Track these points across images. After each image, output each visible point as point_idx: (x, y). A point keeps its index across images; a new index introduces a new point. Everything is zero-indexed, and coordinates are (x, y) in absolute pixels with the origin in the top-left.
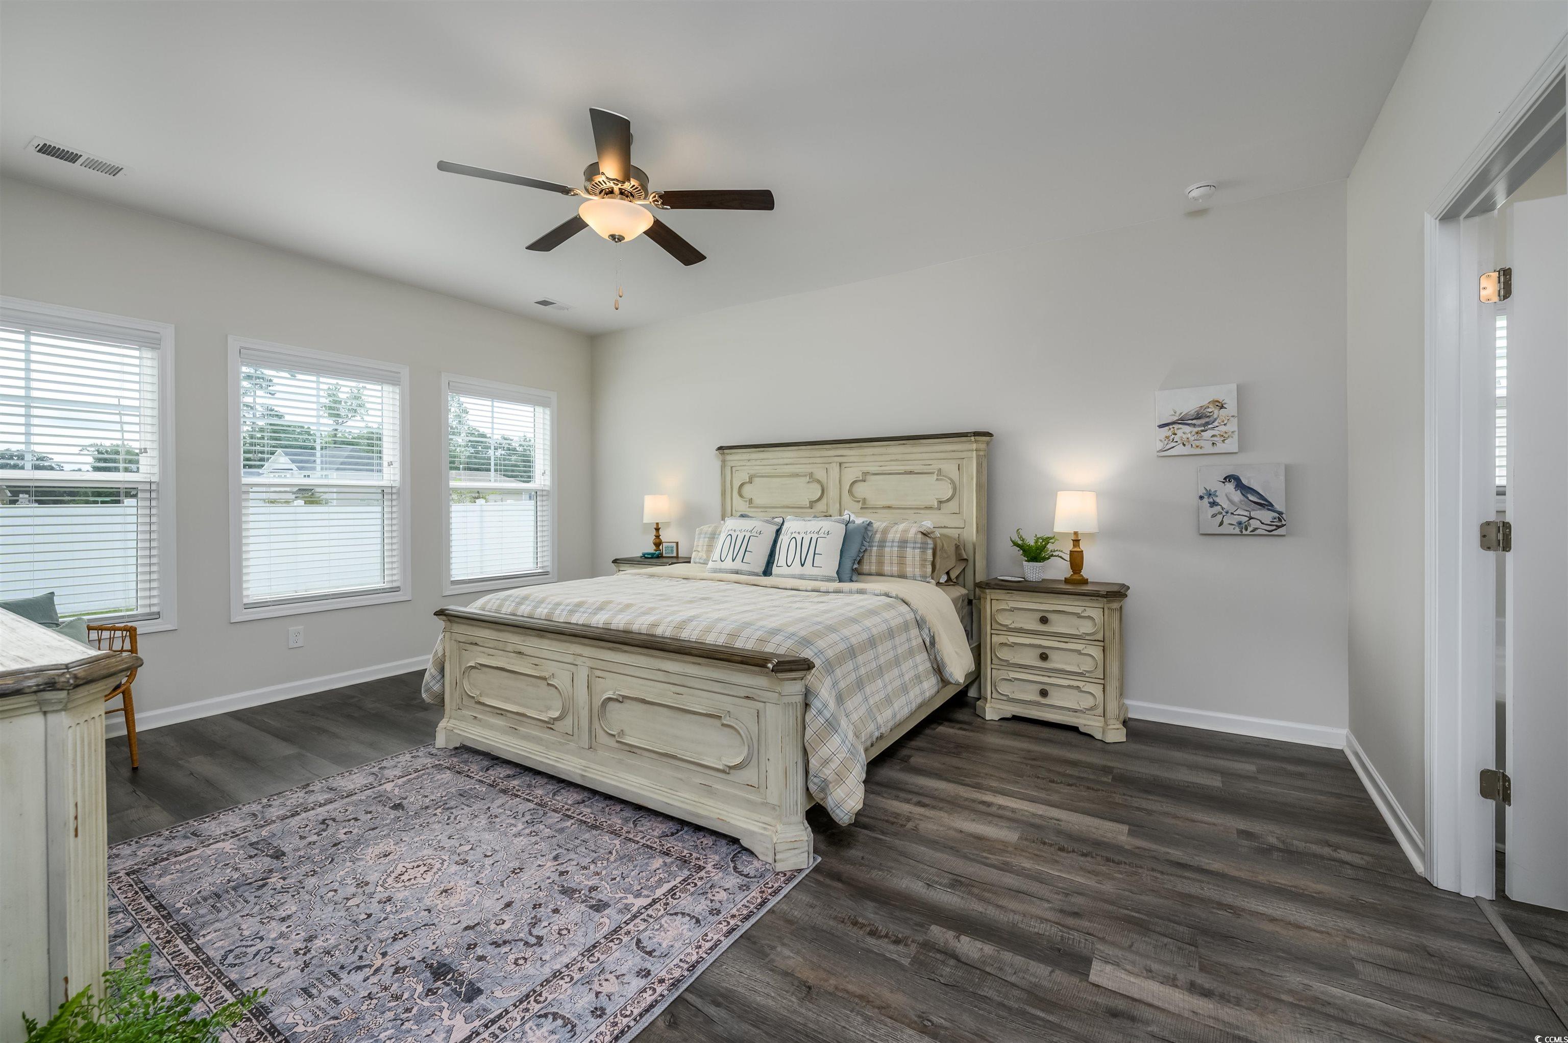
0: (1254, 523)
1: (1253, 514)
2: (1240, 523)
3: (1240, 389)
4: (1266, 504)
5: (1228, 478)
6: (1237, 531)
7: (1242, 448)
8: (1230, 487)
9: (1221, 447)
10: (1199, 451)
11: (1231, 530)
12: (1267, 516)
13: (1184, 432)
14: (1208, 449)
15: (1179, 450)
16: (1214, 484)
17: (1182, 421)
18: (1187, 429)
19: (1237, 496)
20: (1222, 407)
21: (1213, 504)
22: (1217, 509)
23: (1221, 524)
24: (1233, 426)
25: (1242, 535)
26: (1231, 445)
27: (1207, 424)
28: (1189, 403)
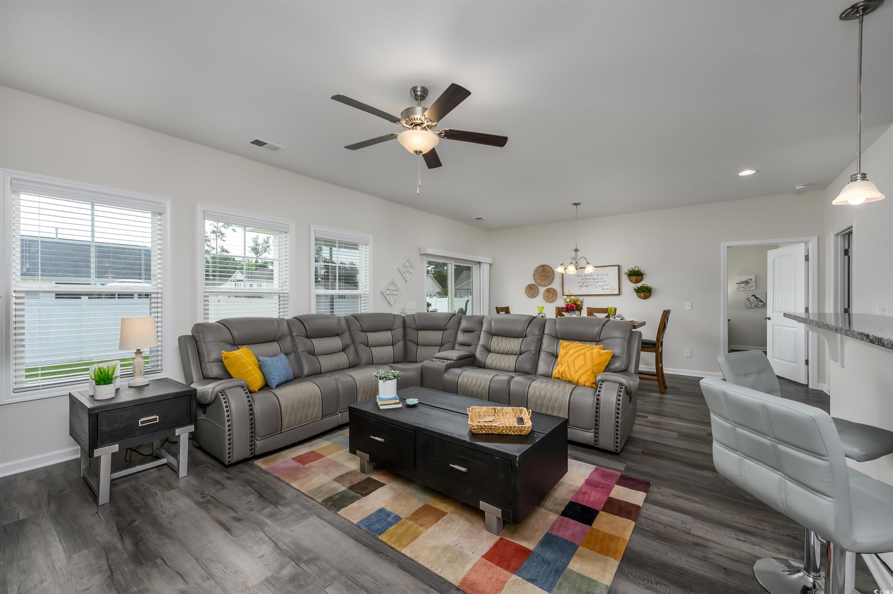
0: (759, 305)
1: (758, 303)
2: (755, 305)
3: (756, 277)
4: (761, 301)
5: (753, 296)
6: (755, 307)
7: (756, 289)
8: (753, 297)
9: (751, 289)
10: (746, 289)
11: (753, 307)
12: (761, 304)
13: (742, 285)
14: (748, 289)
15: (741, 289)
16: (750, 297)
17: (742, 283)
18: (743, 284)
19: (755, 299)
20: (751, 280)
21: (749, 301)
22: (750, 302)
23: (751, 305)
24: (754, 284)
25: (756, 308)
26: (754, 288)
27: (748, 283)
28: (744, 279)
